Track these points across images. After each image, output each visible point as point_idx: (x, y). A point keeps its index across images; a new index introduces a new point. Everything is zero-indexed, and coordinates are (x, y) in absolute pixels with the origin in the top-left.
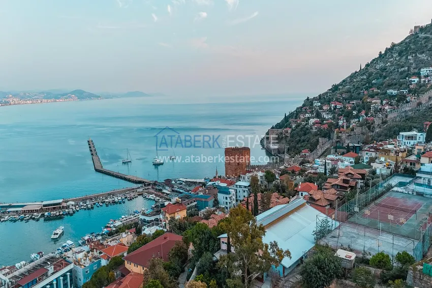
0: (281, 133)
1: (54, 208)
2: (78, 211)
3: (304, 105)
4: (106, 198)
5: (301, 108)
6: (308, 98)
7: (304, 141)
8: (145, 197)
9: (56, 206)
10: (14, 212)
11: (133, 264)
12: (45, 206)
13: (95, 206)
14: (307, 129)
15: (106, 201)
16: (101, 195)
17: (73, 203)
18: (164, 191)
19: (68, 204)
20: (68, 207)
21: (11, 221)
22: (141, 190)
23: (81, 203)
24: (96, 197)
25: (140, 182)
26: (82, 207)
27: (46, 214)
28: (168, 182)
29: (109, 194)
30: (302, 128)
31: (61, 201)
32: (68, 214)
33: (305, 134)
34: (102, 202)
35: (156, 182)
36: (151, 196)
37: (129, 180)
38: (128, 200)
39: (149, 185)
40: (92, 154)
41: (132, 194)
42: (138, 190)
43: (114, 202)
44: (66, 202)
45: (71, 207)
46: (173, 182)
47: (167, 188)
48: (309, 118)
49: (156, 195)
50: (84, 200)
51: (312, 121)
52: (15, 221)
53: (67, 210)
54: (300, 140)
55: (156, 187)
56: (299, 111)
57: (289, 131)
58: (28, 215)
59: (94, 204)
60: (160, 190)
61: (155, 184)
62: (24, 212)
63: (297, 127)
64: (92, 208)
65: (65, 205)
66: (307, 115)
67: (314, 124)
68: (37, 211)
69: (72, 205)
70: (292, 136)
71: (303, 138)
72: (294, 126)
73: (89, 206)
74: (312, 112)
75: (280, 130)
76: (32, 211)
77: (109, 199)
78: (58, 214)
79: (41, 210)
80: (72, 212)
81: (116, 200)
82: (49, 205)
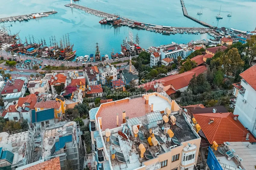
1: (167, 30)
2: (176, 33)
4: (190, 30)
8: (209, 34)
9: (168, 29)
10: (151, 27)
11: (209, 51)
12: (164, 28)
15: (189, 31)
16: (187, 28)
17: (175, 29)
18: (220, 33)
19: (173, 29)
20: (172, 31)
22: (207, 30)
23: (178, 30)
24: (185, 29)
25: (207, 26)
26: (179, 32)
27: (164, 31)
28: (223, 29)
29: (191, 29)
31: (170, 27)
32: (173, 34)
34: (187, 32)
35: (216, 27)
36: (212, 34)
37: (201, 24)
38: (200, 34)
39: (212, 28)
40: (182, 6)
41: (203, 31)
42: (206, 30)
43: (193, 33)
44: (172, 28)
45: (174, 31)
46: (227, 30)
47: (222, 32)
49: (215, 34)
50: (180, 29)
52: (151, 31)
53: (172, 32)
55: (216, 30)
58: (157, 30)
59: (184, 32)
60: (218, 32)
62: (155, 28)
64: (183, 33)
65: (171, 29)
68: (160, 29)
73: (182, 32)
76: (158, 29)
77: (191, 31)
78: (168, 32)
79: (162, 29)
80: (174, 33)
81: (194, 32)
82: (165, 28)
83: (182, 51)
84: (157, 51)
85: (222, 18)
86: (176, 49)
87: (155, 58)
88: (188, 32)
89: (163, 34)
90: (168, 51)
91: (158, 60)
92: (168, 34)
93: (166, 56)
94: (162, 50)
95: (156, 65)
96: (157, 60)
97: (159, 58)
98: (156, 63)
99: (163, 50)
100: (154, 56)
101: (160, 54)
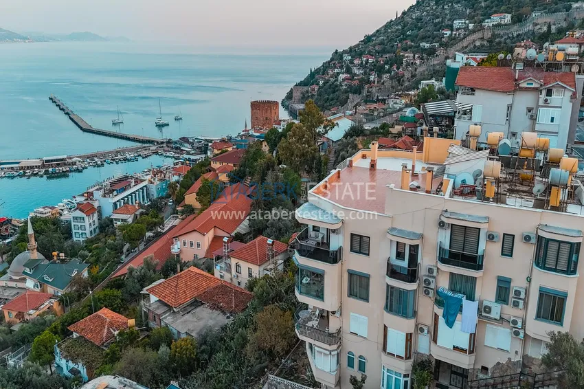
0: (307, 92)
1: (58, 164)
3: (332, 59)
4: (116, 156)
5: (329, 62)
6: (337, 50)
7: (332, 100)
8: (162, 155)
9: (60, 162)
10: (8, 168)
11: (218, 163)
12: (46, 161)
13: (105, 163)
14: (337, 86)
15: (116, 158)
16: (108, 153)
17: (80, 159)
18: (182, 148)
19: (74, 160)
20: (74, 163)
21: (9, 177)
22: (154, 148)
23: (88, 160)
24: (104, 155)
25: (149, 141)
26: (91, 164)
27: (50, 170)
28: (185, 140)
29: (118, 152)
30: (330, 85)
31: (65, 157)
33: (334, 92)
35: (170, 140)
36: (168, 154)
37: (133, 140)
38: (143, 158)
39: (162, 143)
40: (67, 114)
41: (146, 152)
42: (151, 148)
44: (71, 158)
45: (78, 163)
46: (191, 140)
47: (186, 145)
48: (338, 74)
50: (91, 157)
51: (341, 77)
52: (13, 177)
53: (74, 166)
54: (328, 99)
55: (171, 145)
56: (326, 66)
57: (316, 89)
58: (28, 172)
59: (105, 161)
60: (177, 148)
61: (169, 142)
62: (22, 168)
63: (324, 84)
64: (102, 165)
65: (70, 161)
66: (336, 70)
67: (344, 80)
68: (38, 167)
69: (79, 161)
70: (320, 94)
71: (331, 96)
72: (321, 83)
73: (99, 163)
74: (341, 67)
75: (306, 88)
76: (32, 168)
77: (119, 157)
78: (65, 170)
79: (43, 166)
80: (80, 168)
81: (128, 157)
82: (52, 161)
83: (146, 186)
84: (86, 200)
85: (168, 125)
86: (133, 184)
87: (86, 218)
88: (113, 160)
89: (48, 178)
90: (115, 193)
91: (94, 221)
92: (64, 175)
93: (115, 204)
94: (98, 195)
95: (93, 236)
96: (91, 221)
97: (96, 215)
98: (91, 232)
99: (101, 192)
100: (83, 215)
101: (96, 205)
